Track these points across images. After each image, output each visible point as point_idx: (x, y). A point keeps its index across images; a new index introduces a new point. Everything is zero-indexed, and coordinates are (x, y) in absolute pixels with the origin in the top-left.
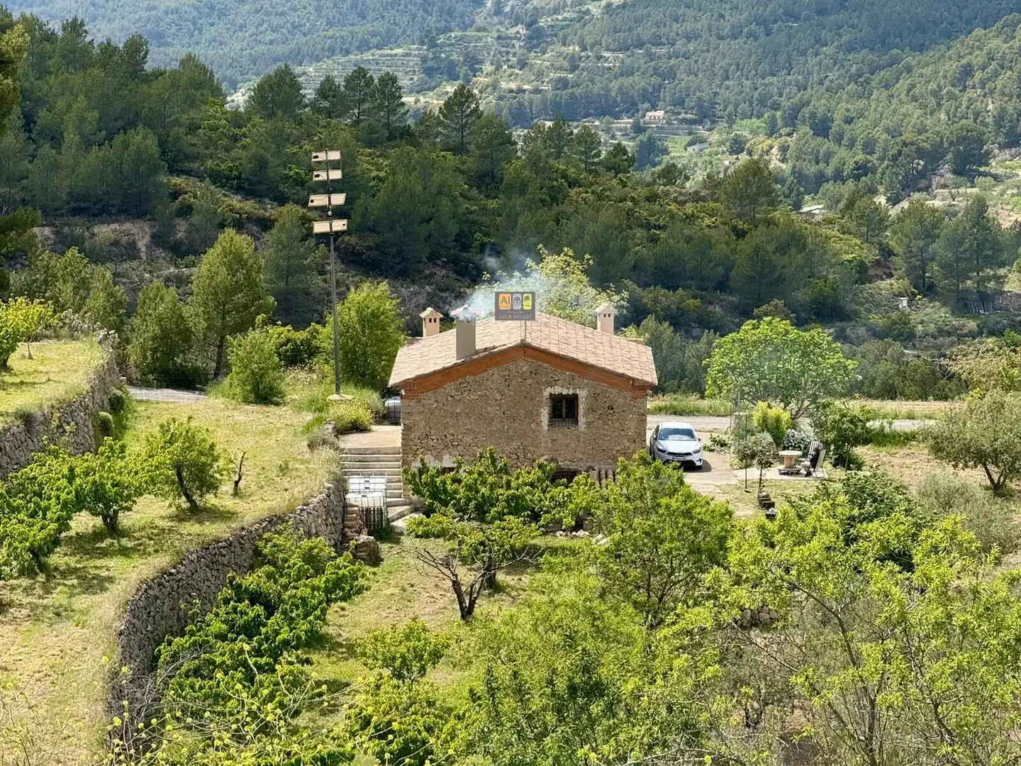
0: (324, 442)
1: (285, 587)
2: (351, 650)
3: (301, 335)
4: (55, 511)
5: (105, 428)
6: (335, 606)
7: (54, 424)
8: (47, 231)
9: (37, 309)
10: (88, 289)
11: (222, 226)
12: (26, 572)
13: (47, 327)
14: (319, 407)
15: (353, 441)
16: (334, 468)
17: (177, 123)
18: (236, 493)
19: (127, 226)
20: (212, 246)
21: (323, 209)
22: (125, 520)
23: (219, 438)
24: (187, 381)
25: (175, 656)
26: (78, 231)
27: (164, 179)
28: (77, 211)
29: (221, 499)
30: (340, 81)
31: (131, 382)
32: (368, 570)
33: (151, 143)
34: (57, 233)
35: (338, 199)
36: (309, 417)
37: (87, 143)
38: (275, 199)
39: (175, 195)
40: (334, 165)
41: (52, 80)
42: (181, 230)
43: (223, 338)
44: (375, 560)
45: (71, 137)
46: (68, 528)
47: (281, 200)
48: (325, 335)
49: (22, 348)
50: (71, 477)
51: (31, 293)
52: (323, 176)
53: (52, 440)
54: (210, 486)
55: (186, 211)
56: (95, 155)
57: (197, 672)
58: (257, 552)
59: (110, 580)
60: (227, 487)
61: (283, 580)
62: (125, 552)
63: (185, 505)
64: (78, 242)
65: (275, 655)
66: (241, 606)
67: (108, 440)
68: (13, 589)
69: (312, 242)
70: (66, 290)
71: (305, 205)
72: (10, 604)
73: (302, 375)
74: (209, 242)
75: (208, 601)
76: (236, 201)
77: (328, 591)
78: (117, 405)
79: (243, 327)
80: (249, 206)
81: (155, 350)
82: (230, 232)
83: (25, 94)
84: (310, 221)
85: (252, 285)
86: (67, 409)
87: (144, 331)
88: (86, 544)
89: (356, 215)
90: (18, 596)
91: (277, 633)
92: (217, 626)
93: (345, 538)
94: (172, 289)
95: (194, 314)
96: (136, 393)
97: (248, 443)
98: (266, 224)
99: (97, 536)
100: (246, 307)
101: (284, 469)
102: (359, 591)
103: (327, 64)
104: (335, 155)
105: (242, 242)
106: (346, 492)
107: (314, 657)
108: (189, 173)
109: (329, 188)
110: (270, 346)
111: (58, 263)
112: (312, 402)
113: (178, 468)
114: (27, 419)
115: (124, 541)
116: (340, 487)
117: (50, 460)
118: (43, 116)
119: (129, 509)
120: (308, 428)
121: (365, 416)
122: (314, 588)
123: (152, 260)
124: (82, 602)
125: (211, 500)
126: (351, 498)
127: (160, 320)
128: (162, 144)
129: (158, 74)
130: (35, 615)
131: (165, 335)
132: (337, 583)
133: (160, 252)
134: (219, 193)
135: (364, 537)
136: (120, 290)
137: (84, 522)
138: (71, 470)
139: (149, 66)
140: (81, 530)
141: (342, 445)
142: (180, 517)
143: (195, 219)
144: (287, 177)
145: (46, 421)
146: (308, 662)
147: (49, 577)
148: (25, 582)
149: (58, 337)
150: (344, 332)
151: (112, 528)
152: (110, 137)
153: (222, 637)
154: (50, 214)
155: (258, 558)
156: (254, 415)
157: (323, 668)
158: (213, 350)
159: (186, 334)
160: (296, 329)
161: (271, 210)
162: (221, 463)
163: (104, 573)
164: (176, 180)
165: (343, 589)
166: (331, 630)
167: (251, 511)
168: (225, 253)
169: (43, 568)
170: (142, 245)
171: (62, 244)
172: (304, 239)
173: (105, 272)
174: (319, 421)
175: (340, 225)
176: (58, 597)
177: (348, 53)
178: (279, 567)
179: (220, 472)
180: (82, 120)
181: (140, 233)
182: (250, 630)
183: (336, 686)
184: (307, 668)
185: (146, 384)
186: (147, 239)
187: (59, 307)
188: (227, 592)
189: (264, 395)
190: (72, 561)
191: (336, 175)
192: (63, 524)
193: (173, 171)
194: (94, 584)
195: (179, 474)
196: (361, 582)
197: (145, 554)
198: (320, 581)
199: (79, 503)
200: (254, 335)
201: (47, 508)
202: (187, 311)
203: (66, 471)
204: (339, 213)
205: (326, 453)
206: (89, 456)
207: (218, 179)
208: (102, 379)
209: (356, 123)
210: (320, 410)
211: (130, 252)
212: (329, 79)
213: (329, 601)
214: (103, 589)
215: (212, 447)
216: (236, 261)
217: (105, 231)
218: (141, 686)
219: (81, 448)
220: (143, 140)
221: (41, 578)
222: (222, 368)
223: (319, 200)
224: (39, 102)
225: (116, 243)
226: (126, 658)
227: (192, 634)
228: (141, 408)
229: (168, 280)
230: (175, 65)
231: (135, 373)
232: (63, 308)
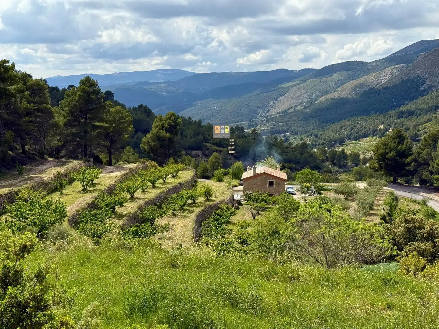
0: (230, 189)
1: (223, 213)
2: (234, 224)
3: (227, 170)
4: (185, 199)
5: (193, 186)
6: (231, 216)
7: (185, 185)
8: (184, 152)
9: (182, 165)
10: (191, 162)
11: (214, 152)
12: (180, 209)
13: (184, 168)
14: (229, 183)
15: (235, 188)
16: (232, 193)
17: (206, 134)
18: (215, 197)
19: (198, 151)
20: (212, 155)
21: (231, 149)
22: (196, 201)
23: (213, 188)
24: (207, 178)
25: (204, 224)
26: (190, 152)
27: (204, 144)
28: (189, 149)
29: (213, 198)
30: (234, 127)
31: (198, 178)
32: (237, 210)
33: (202, 137)
34: (186, 153)
35: (233, 147)
36: (228, 184)
37: (191, 137)
38: (223, 147)
39: (206, 146)
40: (233, 142)
41: (186, 127)
42: (207, 152)
43: (213, 171)
44: (238, 209)
45: (189, 136)
46: (187, 202)
47: (224, 147)
48: (231, 170)
49: (180, 172)
50: (188, 194)
51: (182, 162)
52: (231, 144)
53: (184, 187)
54: (211, 196)
55: (208, 149)
56: (193, 140)
57: (208, 227)
58: (219, 207)
59: (194, 211)
60: (214, 196)
61: (223, 212)
62: (196, 207)
63: (207, 199)
64: (189, 154)
65: (221, 224)
66: (216, 216)
67: (194, 187)
68: (178, 212)
69: (228, 155)
70: (187, 162)
71: (228, 148)
72: (177, 215)
73: (227, 177)
74: (212, 154)
75: (210, 215)
76: (216, 148)
77: (230, 214)
78: (196, 182)
79: (217, 169)
80: (218, 148)
81: (202, 173)
82: (215, 153)
83: (181, 129)
84: (229, 151)
85: (219, 162)
86: (187, 182)
87: (200, 169)
88: (190, 205)
89: (236, 150)
90: (178, 214)
91: (222, 221)
92: (212, 219)
93: (233, 205)
94: (205, 162)
95: (209, 166)
96: (199, 180)
97: (217, 188)
98: (221, 151)
99: (192, 204)
100: (217, 165)
101: (223, 193)
102: (236, 214)
103: (232, 124)
104: (233, 140)
105: (217, 154)
106: (234, 197)
107: (228, 225)
108: (208, 143)
109: (232, 145)
110: (221, 172)
111: (186, 158)
112: (228, 182)
113: (206, 192)
114: (180, 184)
115: (196, 205)
116: (233, 196)
117: (184, 191)
118: (184, 133)
119: (197, 199)
120: (227, 186)
121: (237, 184)
122: (228, 213)
123: (202, 157)
124: (189, 215)
125: (211, 198)
126: (235, 198)
127: (203, 167)
128: (204, 138)
129: (204, 126)
130: (181, 217)
131: (204, 170)
132: (232, 212)
133: (204, 156)
134: (213, 146)
135: (237, 205)
136: (196, 163)
137: (189, 201)
138: (188, 192)
139: (202, 125)
140: (189, 203)
141: (233, 189)
142: (206, 201)
143: (209, 150)
144: (225, 144)
145: (184, 184)
146: (227, 226)
147: (184, 210)
148: (180, 211)
149: (186, 170)
150: (234, 170)
151: (194, 203)
152: (195, 137)
153: (212, 221)
154: (185, 149)
155: (219, 208)
156: (218, 184)
157: (230, 227)
158: (212, 173)
159: (207, 170)
160: (226, 169)
161: (222, 149)
162: (213, 192)
163: (193, 210)
164: (206, 144)
165: (233, 214)
166: (230, 220)
167: (218, 200)
168: (214, 156)
169: (183, 209)
170: (200, 154)
171: (187, 154)
172: (227, 154)
173: (194, 159)
174: (229, 185)
175: (233, 152)
176: (185, 214)
177: (235, 123)
178: (222, 210)
179: (212, 193)
180: (191, 134)
181: (200, 153)
182: (217, 220)
183: (231, 230)
184: (227, 227)
185: (200, 178)
186: (201, 154)
187: (186, 165)
188: (214, 214)
189: (220, 180)
190: (187, 208)
191: (233, 143)
192: (186, 202)
193: (206, 142)
194: (191, 212)
195: (206, 194)
196: (236, 212)
197: (199, 207)
198: (229, 212)
199: (189, 198)
200: (219, 170)
201: (183, 199)
202: (208, 166)
203: (187, 192)
204: (233, 150)
205: (230, 190)
206: (191, 190)
207: (213, 144)
208: (193, 177)
209: (237, 135)
210: (230, 183)
211: (198, 156)
212: (232, 127)
213: (230, 216)
214: (193, 213)
215: (211, 189)
216: (216, 158)
217: (194, 152)
218: (199, 229)
219: (189, 189)
220: (201, 137)
221: (182, 211)
222: (213, 176)
223: (230, 148)
224: (184, 131)
225: (196, 154)
226: (196, 224)
227: (207, 220)
228: (199, 182)
229: (204, 160)
230: (206, 124)
231: (199, 176)
232: (187, 165)
